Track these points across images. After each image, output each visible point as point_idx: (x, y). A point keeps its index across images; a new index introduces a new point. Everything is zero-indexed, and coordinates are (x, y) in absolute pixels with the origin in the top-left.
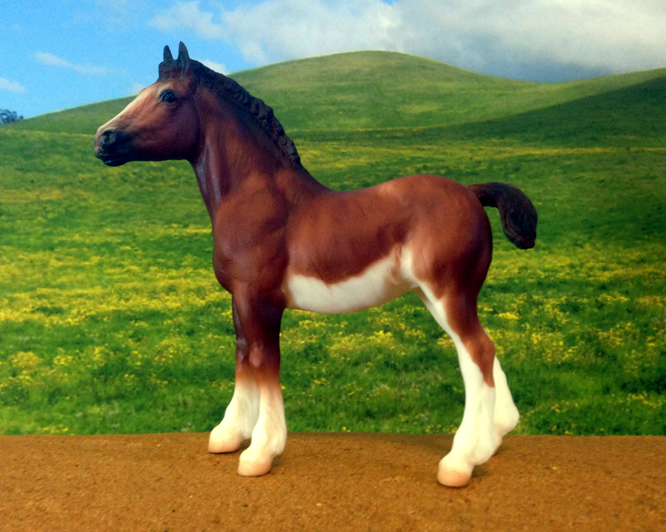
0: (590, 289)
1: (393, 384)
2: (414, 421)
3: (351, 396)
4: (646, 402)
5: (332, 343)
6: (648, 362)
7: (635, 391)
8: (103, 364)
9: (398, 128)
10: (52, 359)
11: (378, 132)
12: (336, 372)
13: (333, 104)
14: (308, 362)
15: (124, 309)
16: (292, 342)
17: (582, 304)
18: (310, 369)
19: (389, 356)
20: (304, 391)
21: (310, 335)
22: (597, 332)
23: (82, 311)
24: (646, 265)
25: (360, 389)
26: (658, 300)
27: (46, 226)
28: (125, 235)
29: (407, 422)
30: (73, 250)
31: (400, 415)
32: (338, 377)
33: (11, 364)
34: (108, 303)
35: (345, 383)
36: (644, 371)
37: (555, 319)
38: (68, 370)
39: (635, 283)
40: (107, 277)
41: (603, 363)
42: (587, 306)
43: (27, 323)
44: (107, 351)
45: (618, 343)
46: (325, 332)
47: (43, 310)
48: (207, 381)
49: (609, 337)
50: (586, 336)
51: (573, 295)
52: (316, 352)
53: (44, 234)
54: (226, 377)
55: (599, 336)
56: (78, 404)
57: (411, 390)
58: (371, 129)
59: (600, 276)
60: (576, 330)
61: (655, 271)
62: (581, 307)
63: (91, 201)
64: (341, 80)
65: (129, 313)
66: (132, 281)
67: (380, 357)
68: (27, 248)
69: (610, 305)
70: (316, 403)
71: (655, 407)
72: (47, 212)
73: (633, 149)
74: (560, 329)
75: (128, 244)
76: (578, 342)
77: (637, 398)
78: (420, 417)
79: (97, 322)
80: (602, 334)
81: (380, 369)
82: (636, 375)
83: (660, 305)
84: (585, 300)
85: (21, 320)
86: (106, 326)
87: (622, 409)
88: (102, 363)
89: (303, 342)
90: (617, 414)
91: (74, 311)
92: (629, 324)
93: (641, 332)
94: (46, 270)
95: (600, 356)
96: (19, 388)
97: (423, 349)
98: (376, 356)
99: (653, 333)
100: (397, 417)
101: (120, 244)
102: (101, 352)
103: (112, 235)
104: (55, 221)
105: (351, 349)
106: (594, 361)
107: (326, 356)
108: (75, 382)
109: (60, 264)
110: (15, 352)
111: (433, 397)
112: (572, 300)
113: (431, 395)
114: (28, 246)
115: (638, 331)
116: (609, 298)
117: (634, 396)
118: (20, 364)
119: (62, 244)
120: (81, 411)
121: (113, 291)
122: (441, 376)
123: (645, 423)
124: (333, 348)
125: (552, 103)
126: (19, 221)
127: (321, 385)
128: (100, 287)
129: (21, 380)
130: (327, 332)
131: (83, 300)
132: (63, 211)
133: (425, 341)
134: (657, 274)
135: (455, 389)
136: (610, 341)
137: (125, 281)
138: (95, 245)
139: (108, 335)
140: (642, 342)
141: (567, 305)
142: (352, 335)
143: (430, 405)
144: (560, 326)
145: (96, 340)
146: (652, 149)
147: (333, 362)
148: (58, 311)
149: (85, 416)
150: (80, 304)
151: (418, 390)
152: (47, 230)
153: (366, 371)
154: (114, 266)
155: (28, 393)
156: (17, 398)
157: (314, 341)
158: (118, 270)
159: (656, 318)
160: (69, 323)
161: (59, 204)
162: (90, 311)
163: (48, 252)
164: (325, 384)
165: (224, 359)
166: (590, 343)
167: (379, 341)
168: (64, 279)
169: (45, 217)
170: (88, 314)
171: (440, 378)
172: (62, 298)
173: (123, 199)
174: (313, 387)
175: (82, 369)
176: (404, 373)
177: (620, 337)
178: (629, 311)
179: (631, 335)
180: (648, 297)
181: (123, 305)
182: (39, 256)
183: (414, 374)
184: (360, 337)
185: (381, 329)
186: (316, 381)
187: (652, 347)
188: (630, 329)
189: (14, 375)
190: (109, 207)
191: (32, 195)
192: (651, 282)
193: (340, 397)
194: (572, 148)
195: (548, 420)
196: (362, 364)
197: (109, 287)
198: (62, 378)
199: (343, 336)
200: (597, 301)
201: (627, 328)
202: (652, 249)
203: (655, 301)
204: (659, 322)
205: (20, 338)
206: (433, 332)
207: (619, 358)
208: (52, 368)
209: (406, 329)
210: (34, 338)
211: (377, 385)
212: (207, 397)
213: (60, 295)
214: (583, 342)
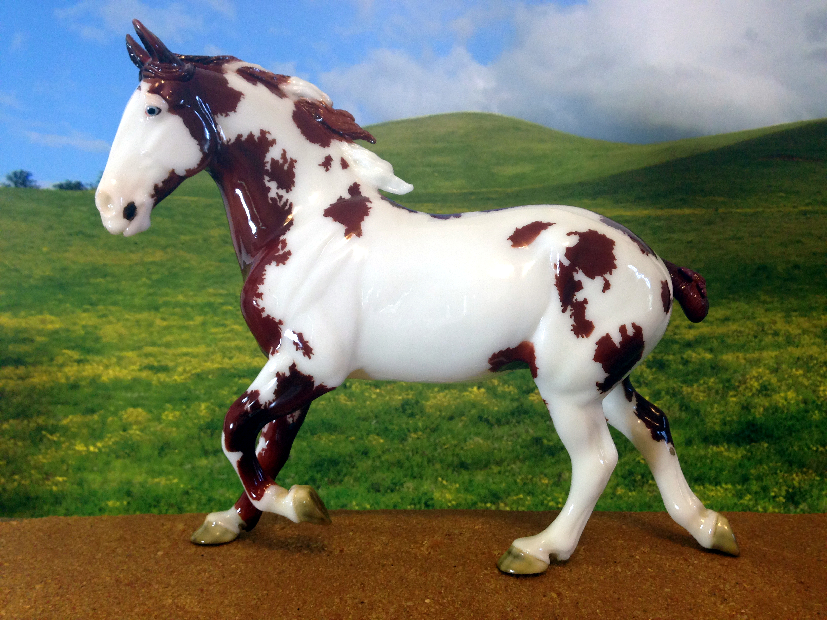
0: (676, 347)
1: (487, 438)
2: (506, 471)
3: (446, 449)
4: (726, 454)
5: (427, 399)
6: (729, 416)
7: (716, 443)
8: (209, 420)
9: (493, 190)
10: (160, 414)
11: (472, 194)
12: (432, 426)
13: (429, 165)
14: (405, 418)
15: (228, 367)
16: (390, 398)
17: (667, 361)
18: (407, 424)
19: (483, 411)
20: (401, 443)
21: (407, 390)
22: (682, 387)
23: (188, 369)
24: (730, 323)
25: (454, 442)
26: (741, 357)
27: (150, 287)
28: (227, 295)
29: (499, 472)
30: (178, 310)
31: (493, 467)
32: (434, 430)
33: (121, 420)
34: (213, 361)
35: (440, 437)
36: (725, 424)
37: (641, 375)
38: (176, 425)
39: (719, 341)
40: (211, 336)
41: (686, 417)
42: (673, 363)
43: (135, 380)
44: (212, 407)
45: (701, 398)
46: (421, 388)
47: (151, 368)
48: (309, 434)
49: (692, 393)
50: (671, 391)
51: (660, 352)
52: (413, 407)
53: (150, 295)
54: (326, 431)
55: (683, 392)
56: (187, 457)
57: (503, 442)
58: (466, 191)
59: (685, 334)
60: (662, 385)
61: (739, 329)
62: (666, 363)
63: (193, 263)
64: (437, 142)
65: (232, 370)
66: (235, 340)
67: (474, 411)
68: (133, 308)
69: (694, 362)
70: (413, 455)
71: (734, 458)
72: (151, 273)
73: (721, 210)
74: (647, 385)
75: (231, 304)
76: (663, 397)
77: (718, 449)
78: (512, 468)
79: (202, 379)
80: (686, 390)
81: (474, 423)
82: (717, 428)
83: (743, 361)
84: (671, 357)
85: (129, 377)
86: (211, 383)
87: (704, 460)
88: (208, 418)
89: (400, 398)
90: (699, 465)
91: (180, 369)
92: (712, 380)
93: (723, 388)
94: (151, 329)
95: (684, 411)
96: (130, 443)
97: (515, 404)
98: (470, 411)
99: (735, 389)
100: (490, 468)
101: (223, 304)
102: (207, 408)
103: (215, 295)
104: (159, 281)
105: (446, 404)
106: (677, 415)
107: (422, 411)
108: (183, 436)
109: (165, 323)
110: (124, 408)
111: (524, 450)
112: (659, 357)
113: (522, 447)
114: (133, 307)
115: (721, 386)
116: (694, 355)
117: (715, 448)
118: (130, 419)
119: (166, 304)
120: (190, 463)
121: (217, 350)
122: (532, 429)
123: (724, 473)
124: (429, 403)
125: (643, 165)
126: (124, 283)
127: (418, 438)
128: (204, 346)
129: (131, 435)
130: (423, 389)
131: (188, 358)
132: (166, 273)
133: (517, 397)
134: (740, 332)
135: (545, 442)
136: (693, 396)
137: (228, 340)
138: (198, 305)
139: (213, 392)
140: (724, 397)
141: (653, 362)
142: (447, 391)
143: (521, 457)
144: (646, 381)
145: (202, 396)
146: (738, 210)
147: (429, 417)
148: (164, 369)
149: (193, 468)
150: (186, 362)
151: (510, 443)
152: (151, 291)
153: (460, 425)
154: (217, 325)
155: (138, 446)
156: (128, 451)
157: (410, 397)
158: (221, 329)
159: (738, 374)
160: (175, 380)
161: (161, 265)
162: (195, 368)
163: (153, 312)
164: (422, 437)
165: (325, 414)
166: (674, 398)
167: (473, 397)
168: (169, 338)
169: (149, 278)
170: (193, 372)
171: (531, 431)
172: (168, 357)
173: (224, 260)
174: (410, 440)
175: (190, 424)
176: (496, 426)
177: (704, 392)
178: (713, 368)
179: (714, 391)
180: (732, 354)
181: (227, 364)
182: (144, 316)
183: (506, 428)
184: (455, 393)
185: (475, 385)
186: (413, 435)
187: (733, 401)
188: (713, 385)
189: (124, 430)
190: (211, 269)
191: (135, 257)
192: (734, 340)
193: (435, 449)
194: (662, 209)
195: (633, 470)
196: (457, 419)
197: (213, 346)
198: (170, 433)
199: (439, 392)
200: (682, 358)
201: (710, 384)
202: (737, 308)
203: (738, 358)
204: (741, 378)
205: (129, 395)
206: (525, 388)
207: (702, 412)
208: (160, 423)
209: (499, 385)
210: (142, 394)
211: (471, 439)
212: (308, 450)
213: (166, 354)
214: (669, 397)
